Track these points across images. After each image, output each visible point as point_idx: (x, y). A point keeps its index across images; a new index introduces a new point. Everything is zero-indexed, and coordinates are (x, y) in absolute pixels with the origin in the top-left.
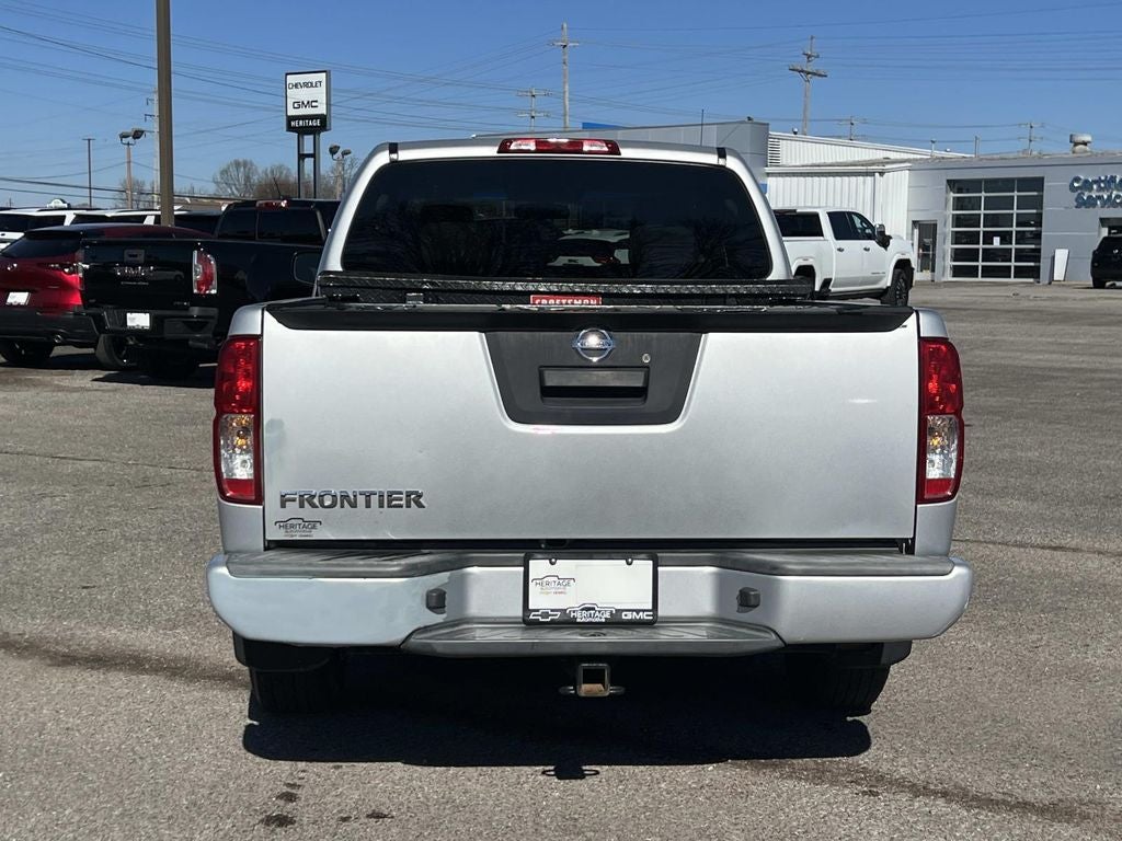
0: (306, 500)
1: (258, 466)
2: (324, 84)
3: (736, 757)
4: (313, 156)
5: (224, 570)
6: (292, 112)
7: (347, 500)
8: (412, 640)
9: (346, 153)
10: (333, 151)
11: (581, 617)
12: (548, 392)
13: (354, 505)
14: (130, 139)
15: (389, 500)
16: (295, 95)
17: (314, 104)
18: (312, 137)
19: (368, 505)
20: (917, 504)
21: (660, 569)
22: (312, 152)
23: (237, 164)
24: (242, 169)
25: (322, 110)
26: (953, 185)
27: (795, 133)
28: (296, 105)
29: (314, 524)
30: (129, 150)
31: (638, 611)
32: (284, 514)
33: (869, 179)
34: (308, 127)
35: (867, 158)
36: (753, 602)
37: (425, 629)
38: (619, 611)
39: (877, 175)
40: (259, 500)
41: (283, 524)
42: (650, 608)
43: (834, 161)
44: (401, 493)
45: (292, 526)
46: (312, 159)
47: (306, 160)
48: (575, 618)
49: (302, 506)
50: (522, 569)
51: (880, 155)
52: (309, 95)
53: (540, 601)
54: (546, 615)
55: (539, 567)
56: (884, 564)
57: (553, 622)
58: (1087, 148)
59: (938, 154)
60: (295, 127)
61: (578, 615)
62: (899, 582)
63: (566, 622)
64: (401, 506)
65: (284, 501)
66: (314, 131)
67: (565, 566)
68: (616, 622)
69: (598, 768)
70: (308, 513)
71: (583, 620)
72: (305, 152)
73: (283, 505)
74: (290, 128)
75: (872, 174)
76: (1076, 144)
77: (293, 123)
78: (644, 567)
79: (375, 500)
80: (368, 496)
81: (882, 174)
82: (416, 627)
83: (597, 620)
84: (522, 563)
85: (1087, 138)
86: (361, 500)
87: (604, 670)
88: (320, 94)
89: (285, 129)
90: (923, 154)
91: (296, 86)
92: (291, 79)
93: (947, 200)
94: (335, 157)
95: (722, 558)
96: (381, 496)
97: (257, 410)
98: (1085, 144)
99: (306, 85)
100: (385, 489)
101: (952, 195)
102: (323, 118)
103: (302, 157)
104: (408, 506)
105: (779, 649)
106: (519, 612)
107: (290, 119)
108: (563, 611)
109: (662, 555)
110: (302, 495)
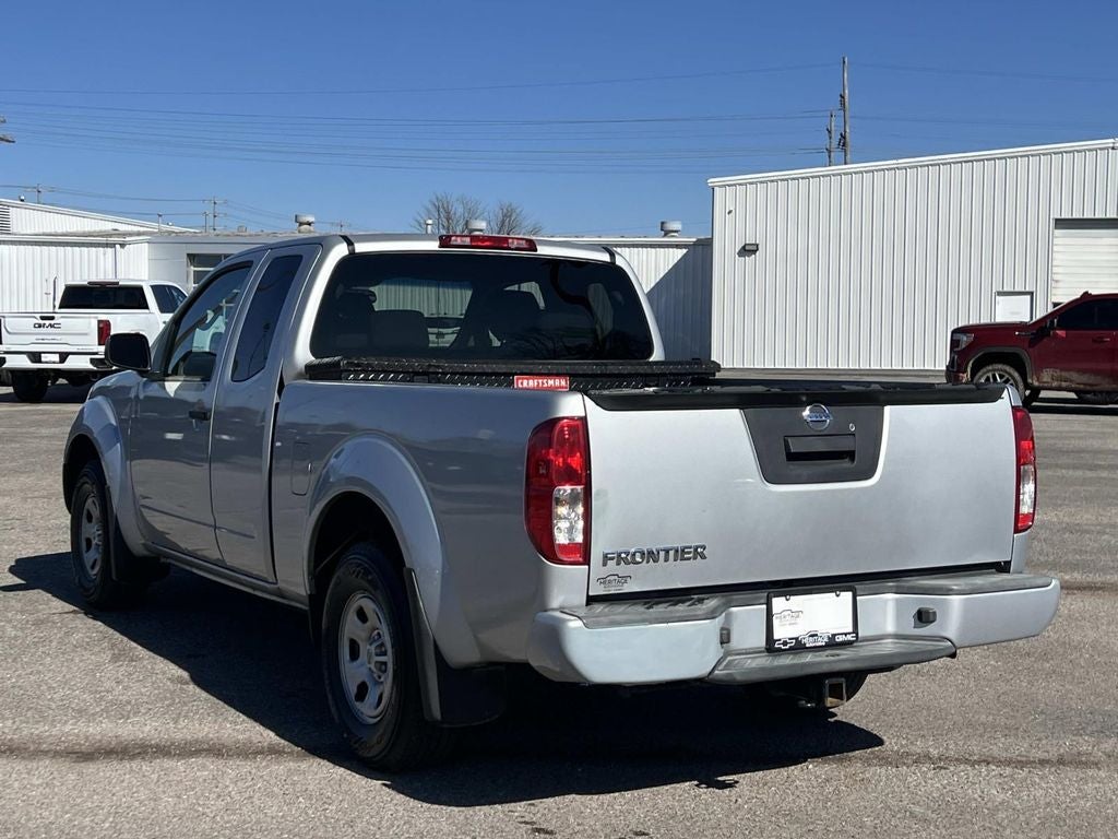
0: (622, 558)
1: (587, 531)
3: (815, 755)
7: (651, 556)
8: (716, 672)
11: (810, 642)
12: (793, 457)
13: (656, 560)
15: (681, 554)
19: (666, 560)
20: (1014, 533)
21: (858, 598)
26: (193, 258)
27: (22, 200)
29: (624, 579)
31: (846, 634)
32: (604, 572)
33: (110, 251)
35: (97, 229)
36: (931, 619)
37: (719, 662)
38: (834, 635)
39: (118, 246)
40: (587, 561)
41: (603, 581)
42: (851, 630)
43: (64, 231)
44: (690, 548)
45: (610, 582)
48: (805, 644)
49: (618, 564)
50: (765, 606)
51: (108, 226)
53: (782, 632)
54: (785, 643)
55: (779, 603)
57: (791, 648)
58: (312, 228)
59: (165, 227)
61: (806, 641)
63: (798, 647)
64: (689, 559)
65: (606, 559)
67: (797, 601)
68: (832, 644)
69: (735, 777)
70: (623, 569)
71: (811, 645)
73: (605, 564)
75: (113, 245)
76: (301, 224)
78: (847, 596)
79: (672, 553)
80: (667, 551)
81: (123, 245)
83: (820, 644)
84: (764, 601)
85: (311, 219)
86: (662, 554)
90: (153, 227)
93: (188, 273)
95: (897, 587)
96: (677, 551)
97: (587, 482)
98: (309, 224)
100: (679, 545)
101: (192, 268)
104: (695, 558)
106: (762, 643)
108: (796, 639)
109: (858, 586)
110: (619, 555)
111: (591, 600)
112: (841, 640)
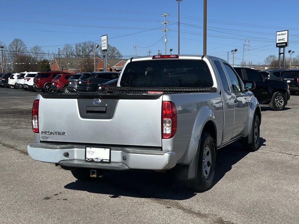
0: (45, 133)
1: (38, 126)
2: (287, 34)
4: (283, 53)
5: (29, 146)
6: (278, 42)
9: (293, 52)
10: (289, 52)
11: (96, 160)
12: (88, 112)
13: (54, 134)
14: (234, 52)
15: (59, 134)
16: (278, 37)
17: (284, 39)
18: (283, 48)
19: (56, 134)
20: (162, 139)
21: (111, 151)
22: (283, 52)
23: (271, 56)
24: (272, 58)
25: (286, 41)
28: (279, 40)
29: (47, 138)
30: (234, 54)
31: (106, 160)
32: (42, 136)
34: (282, 46)
37: (64, 160)
38: (103, 159)
40: (38, 133)
41: (43, 137)
42: (109, 159)
44: (61, 132)
46: (283, 54)
47: (281, 55)
48: (94, 160)
50: (85, 149)
52: (282, 37)
53: (89, 156)
54: (89, 159)
55: (88, 149)
56: (149, 152)
57: (90, 161)
60: (278, 46)
61: (95, 160)
62: (151, 156)
63: (92, 161)
64: (62, 135)
65: (42, 133)
66: (284, 47)
68: (102, 162)
70: (46, 135)
72: (281, 52)
74: (277, 46)
77: (278, 45)
78: (108, 150)
79: (57, 133)
80: (56, 133)
82: (61, 160)
83: (98, 161)
84: (85, 148)
86: (55, 133)
87: (95, 172)
88: (285, 37)
89: (276, 46)
91: (279, 35)
92: (278, 33)
94: (290, 53)
97: (38, 115)
99: (282, 34)
102: (286, 43)
103: (280, 54)
104: (63, 135)
105: (128, 169)
106: (84, 159)
107: (277, 44)
108: (92, 159)
109: (112, 148)
110: (45, 132)
111: (41, 142)
112: (104, 161)
